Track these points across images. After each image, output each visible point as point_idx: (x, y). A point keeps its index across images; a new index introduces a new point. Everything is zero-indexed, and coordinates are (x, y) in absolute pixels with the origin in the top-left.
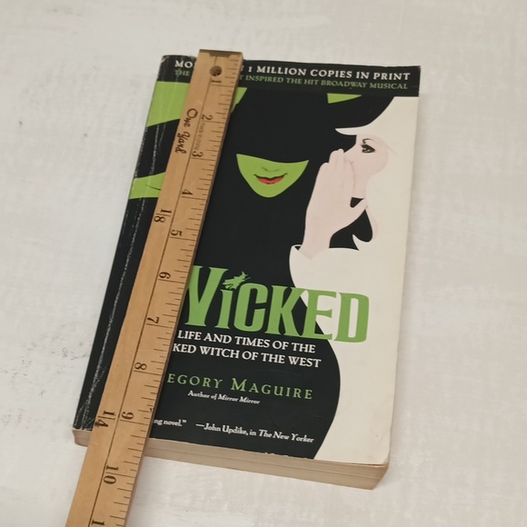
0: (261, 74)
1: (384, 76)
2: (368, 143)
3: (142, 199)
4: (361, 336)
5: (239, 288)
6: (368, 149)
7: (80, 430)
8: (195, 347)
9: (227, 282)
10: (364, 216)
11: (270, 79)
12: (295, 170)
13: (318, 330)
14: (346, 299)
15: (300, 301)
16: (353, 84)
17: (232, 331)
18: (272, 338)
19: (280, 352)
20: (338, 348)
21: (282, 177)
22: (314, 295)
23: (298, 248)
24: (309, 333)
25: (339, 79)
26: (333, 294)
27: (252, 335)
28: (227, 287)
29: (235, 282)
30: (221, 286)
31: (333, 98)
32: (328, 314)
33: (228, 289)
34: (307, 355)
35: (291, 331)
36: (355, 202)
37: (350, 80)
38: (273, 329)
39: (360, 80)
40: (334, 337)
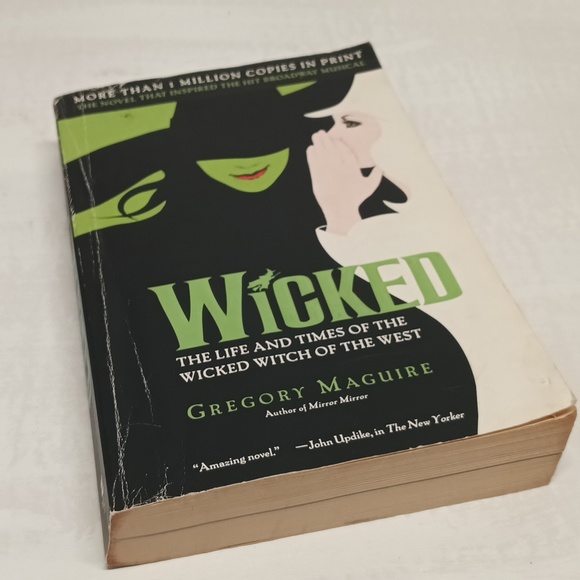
0: (186, 87)
1: (333, 60)
2: (349, 119)
3: (93, 232)
4: (454, 291)
5: (271, 286)
6: (351, 124)
8: (247, 363)
9: (252, 285)
10: (385, 182)
11: (200, 89)
13: (397, 301)
14: (413, 262)
15: (357, 280)
16: (302, 74)
17: (287, 331)
18: (344, 324)
19: (362, 335)
20: (432, 310)
21: (265, 169)
22: (371, 268)
23: (324, 229)
24: (387, 306)
25: (282, 73)
26: (395, 261)
27: (317, 329)
28: (255, 289)
29: (264, 281)
31: (284, 90)
32: (401, 281)
33: (258, 291)
34: (400, 329)
35: (363, 310)
36: (366, 172)
37: (295, 71)
38: (339, 314)
39: (306, 69)
40: (422, 300)
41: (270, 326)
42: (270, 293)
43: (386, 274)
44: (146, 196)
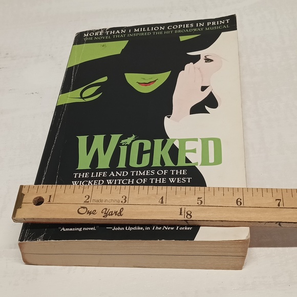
0: (137, 32)
1: (214, 23)
2: (208, 57)
3: (65, 104)
4: (218, 161)
5: (131, 144)
6: (208, 60)
7: (24, 242)
8: (103, 181)
9: (123, 141)
10: (211, 94)
11: (142, 34)
12: (163, 77)
13: (188, 161)
14: (205, 142)
15: (173, 146)
16: (195, 30)
17: (128, 168)
18: (156, 169)
19: (162, 176)
20: (202, 169)
21: (155, 81)
22: (183, 142)
23: (169, 117)
24: (181, 163)
25: (186, 28)
26: (196, 140)
27: (142, 169)
28: (123, 144)
29: (129, 140)
30: (119, 144)
32: (194, 151)
33: (124, 145)
34: (182, 176)
35: (169, 163)
36: (203, 88)
37: (192, 28)
38: (156, 163)
39: (199, 27)
40: (199, 164)
41: (122, 164)
42: (129, 147)
43: (189, 146)
44: (95, 89)
